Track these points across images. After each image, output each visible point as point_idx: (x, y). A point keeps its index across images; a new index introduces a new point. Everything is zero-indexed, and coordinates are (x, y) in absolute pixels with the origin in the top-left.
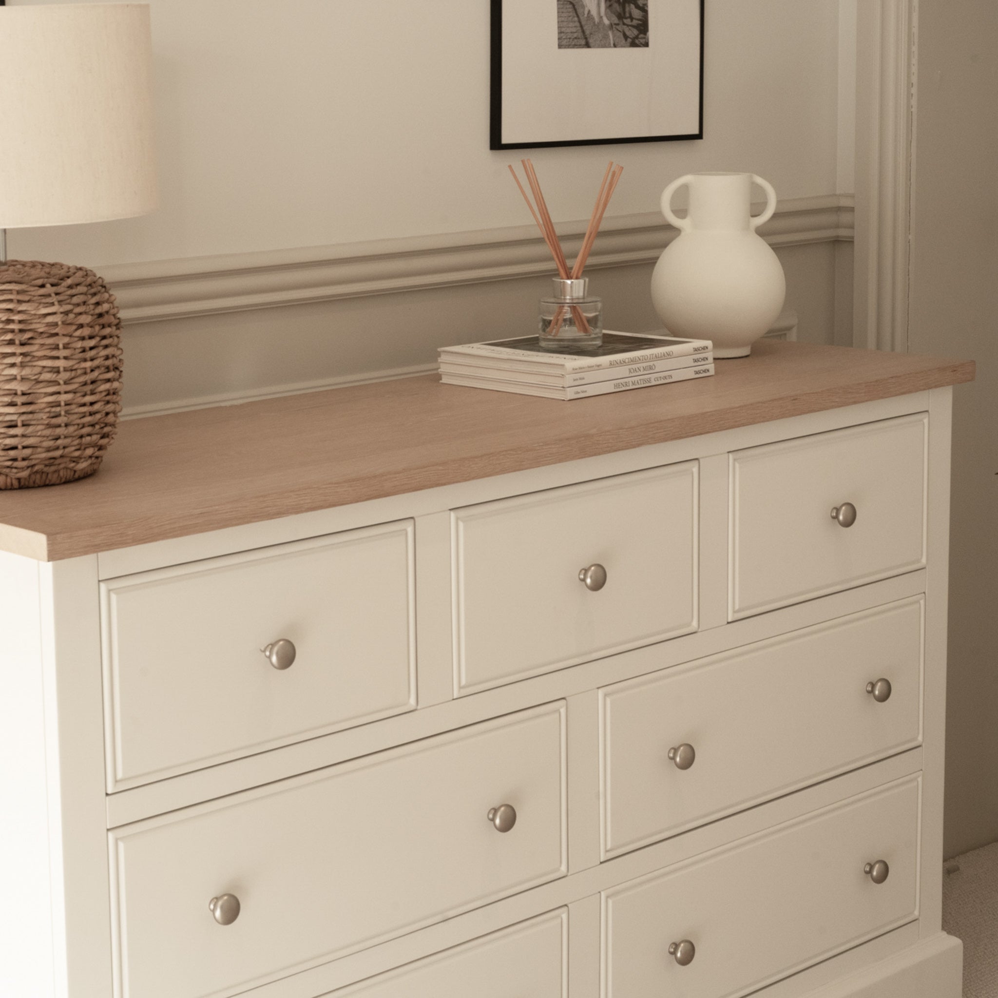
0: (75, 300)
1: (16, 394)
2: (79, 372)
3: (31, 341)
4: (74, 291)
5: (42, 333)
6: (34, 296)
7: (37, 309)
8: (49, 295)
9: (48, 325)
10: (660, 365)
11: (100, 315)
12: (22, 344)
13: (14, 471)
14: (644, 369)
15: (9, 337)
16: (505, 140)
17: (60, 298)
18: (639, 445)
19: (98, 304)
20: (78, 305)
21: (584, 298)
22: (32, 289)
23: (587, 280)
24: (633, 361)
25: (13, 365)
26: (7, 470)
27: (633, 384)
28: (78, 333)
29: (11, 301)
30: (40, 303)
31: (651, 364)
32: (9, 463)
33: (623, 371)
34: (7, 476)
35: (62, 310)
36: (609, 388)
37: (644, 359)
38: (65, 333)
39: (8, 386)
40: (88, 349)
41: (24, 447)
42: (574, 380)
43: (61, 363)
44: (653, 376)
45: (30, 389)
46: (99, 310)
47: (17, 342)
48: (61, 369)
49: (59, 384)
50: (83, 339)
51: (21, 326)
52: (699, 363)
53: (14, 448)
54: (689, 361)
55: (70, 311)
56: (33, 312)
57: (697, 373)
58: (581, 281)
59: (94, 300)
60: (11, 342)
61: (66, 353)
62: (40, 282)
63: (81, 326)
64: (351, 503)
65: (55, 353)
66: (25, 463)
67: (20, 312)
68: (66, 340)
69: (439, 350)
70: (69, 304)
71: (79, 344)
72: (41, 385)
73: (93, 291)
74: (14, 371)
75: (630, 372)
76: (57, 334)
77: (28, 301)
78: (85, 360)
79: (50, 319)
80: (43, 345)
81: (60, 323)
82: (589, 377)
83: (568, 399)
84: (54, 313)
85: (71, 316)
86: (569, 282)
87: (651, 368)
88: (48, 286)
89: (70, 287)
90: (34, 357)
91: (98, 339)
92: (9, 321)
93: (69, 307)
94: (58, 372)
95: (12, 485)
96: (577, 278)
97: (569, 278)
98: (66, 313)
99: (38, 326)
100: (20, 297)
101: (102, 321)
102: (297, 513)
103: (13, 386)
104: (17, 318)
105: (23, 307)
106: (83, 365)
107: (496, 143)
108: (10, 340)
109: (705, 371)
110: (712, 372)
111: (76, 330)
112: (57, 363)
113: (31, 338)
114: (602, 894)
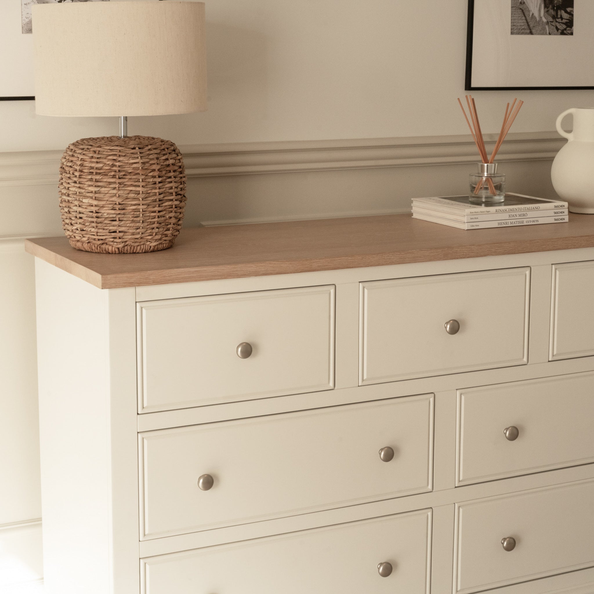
0: (151, 157)
1: (116, 204)
2: (151, 194)
3: (124, 177)
4: (151, 152)
5: (131, 173)
6: (128, 153)
7: (128, 160)
8: (137, 153)
9: (134, 168)
10: (530, 214)
11: (168, 165)
12: (119, 178)
13: (115, 243)
14: (520, 216)
15: (113, 173)
16: (473, 85)
17: (142, 155)
18: (485, 255)
19: (167, 159)
20: (153, 159)
21: (494, 174)
22: (127, 150)
23: (497, 164)
24: (511, 210)
25: (114, 188)
26: (112, 243)
27: (511, 223)
28: (151, 174)
29: (115, 155)
30: (130, 157)
31: (525, 213)
32: (112, 240)
33: (505, 216)
34: (113, 246)
35: (142, 161)
36: (495, 224)
37: (520, 210)
38: (143, 173)
39: (111, 199)
40: (157, 183)
41: (120, 232)
42: (471, 219)
43: (140, 189)
44: (525, 220)
45: (122, 201)
46: (167, 163)
47: (117, 177)
48: (141, 192)
49: (140, 200)
50: (154, 177)
51: (119, 169)
52: (558, 215)
53: (115, 232)
54: (552, 213)
55: (148, 162)
56: (127, 162)
57: (556, 220)
58: (493, 165)
59: (164, 158)
60: (114, 177)
61: (143, 184)
62: (133, 146)
63: (154, 170)
64: (291, 273)
65: (136, 184)
66: (120, 240)
67: (119, 161)
68: (143, 177)
69: (412, 199)
70: (147, 158)
71: (151, 180)
72: (129, 200)
73: (164, 152)
74: (115, 191)
75: (510, 216)
76: (138, 174)
77: (125, 156)
78: (156, 188)
79: (135, 166)
80: (131, 179)
81: (140, 168)
82: (481, 218)
83: (466, 229)
84: (138, 163)
85: (147, 165)
86: (486, 165)
87: (524, 215)
88: (137, 148)
89: (149, 150)
90: (125, 185)
91: (165, 178)
92: (113, 165)
93: (147, 160)
94: (139, 194)
95: (115, 251)
96: (491, 163)
97: (486, 162)
98: (143, 163)
99: (128, 169)
100: (120, 154)
101: (168, 169)
102: (256, 275)
103: (114, 199)
104: (118, 164)
105: (121, 159)
106: (154, 191)
107: (468, 87)
108: (114, 175)
109: (562, 219)
110: (567, 220)
111: (150, 172)
112: (138, 189)
113: (124, 175)
114: (456, 504)
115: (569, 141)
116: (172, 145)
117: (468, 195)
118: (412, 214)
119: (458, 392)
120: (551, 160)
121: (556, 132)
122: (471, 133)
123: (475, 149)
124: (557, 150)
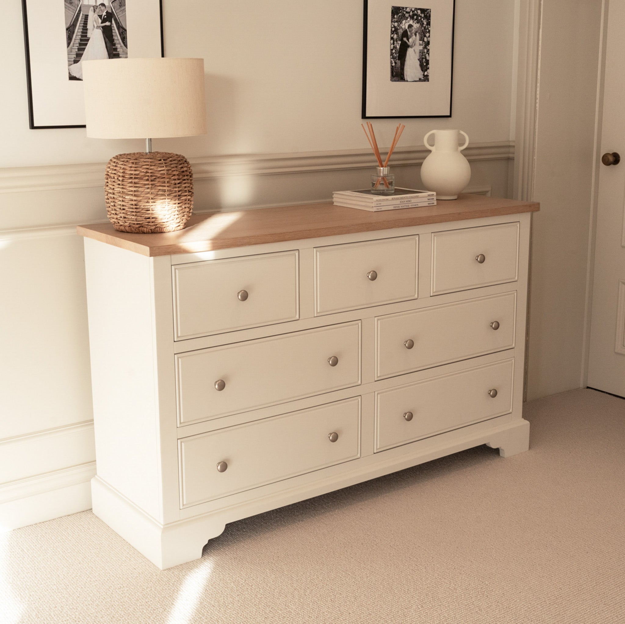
0: (172, 166)
1: (149, 199)
2: (173, 192)
3: (155, 180)
4: (172, 163)
5: (159, 177)
6: (156, 164)
7: (157, 168)
8: (162, 164)
9: (161, 174)
10: (413, 200)
11: (183, 172)
12: (152, 181)
13: (149, 226)
14: (407, 201)
15: (147, 178)
16: (367, 115)
17: (166, 165)
18: (392, 228)
19: (182, 167)
20: (174, 167)
21: (387, 175)
22: (156, 161)
23: (389, 168)
24: (402, 198)
25: (148, 188)
26: (147, 226)
27: (402, 207)
28: (173, 178)
29: (148, 165)
30: (159, 166)
31: (410, 200)
32: (147, 224)
33: (398, 202)
34: (147, 228)
35: (166, 169)
36: (391, 208)
37: (407, 198)
38: (168, 177)
39: (146, 196)
40: (177, 184)
41: (152, 218)
42: (377, 204)
43: (166, 188)
44: (410, 205)
45: (154, 197)
46: (182, 170)
47: (150, 180)
48: (166, 190)
49: (165, 196)
50: (175, 180)
51: (151, 174)
52: (430, 200)
53: (149, 218)
54: (426, 199)
55: (170, 170)
56: (156, 169)
57: (429, 204)
58: (387, 168)
59: (180, 166)
60: (148, 180)
61: (168, 185)
62: (159, 159)
63: (174, 175)
64: (272, 242)
65: (163, 184)
66: (153, 224)
67: (151, 169)
68: (168, 180)
69: (333, 192)
70: (170, 167)
71: (173, 182)
72: (159, 196)
73: (180, 163)
74: (148, 190)
75: (401, 202)
76: (164, 178)
77: (154, 165)
78: (176, 187)
79: (162, 172)
80: (159, 181)
81: (166, 174)
82: (383, 203)
83: (374, 211)
84: (164, 170)
85: (170, 171)
86: (382, 168)
87: (409, 201)
88: (162, 160)
89: (171, 161)
90: (156, 185)
91: (181, 180)
92: (147, 172)
93: (170, 168)
94: (165, 191)
95: (149, 231)
96: (385, 167)
97: (382, 166)
98: (168, 170)
99: (157, 174)
100: (151, 164)
101: (183, 174)
102: (249, 245)
103: (148, 195)
104: (150, 171)
105: (152, 167)
106: (175, 189)
107: (364, 116)
108: (147, 179)
109: (432, 203)
110: (435, 204)
111: (172, 176)
112: (164, 188)
113: (154, 179)
114: (376, 392)
115: (432, 152)
116: (184, 157)
117: (370, 189)
118: (333, 203)
119: (376, 319)
120: (420, 164)
121: (424, 146)
122: (371, 147)
123: (375, 158)
124: (424, 158)
